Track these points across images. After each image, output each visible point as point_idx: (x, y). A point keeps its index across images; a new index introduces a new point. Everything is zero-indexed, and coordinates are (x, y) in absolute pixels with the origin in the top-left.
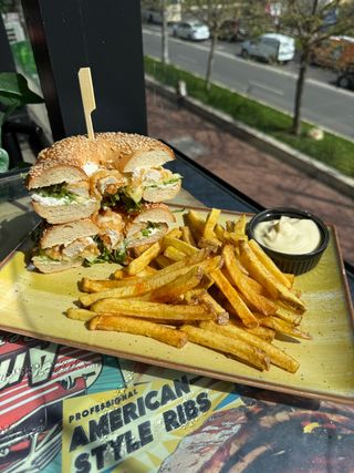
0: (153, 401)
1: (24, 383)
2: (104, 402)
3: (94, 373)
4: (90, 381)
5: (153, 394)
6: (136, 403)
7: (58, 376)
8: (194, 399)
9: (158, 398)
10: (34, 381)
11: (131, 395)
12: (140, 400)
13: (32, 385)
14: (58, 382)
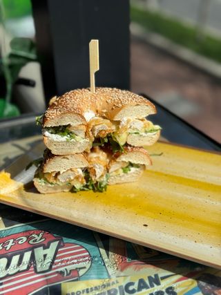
0: (131, 288)
1: (31, 271)
2: (92, 286)
3: (85, 268)
4: (81, 272)
5: (132, 284)
6: (118, 289)
7: (57, 268)
8: (164, 290)
9: (135, 286)
10: (38, 270)
11: (113, 283)
12: (120, 287)
13: (37, 272)
14: (57, 272)
